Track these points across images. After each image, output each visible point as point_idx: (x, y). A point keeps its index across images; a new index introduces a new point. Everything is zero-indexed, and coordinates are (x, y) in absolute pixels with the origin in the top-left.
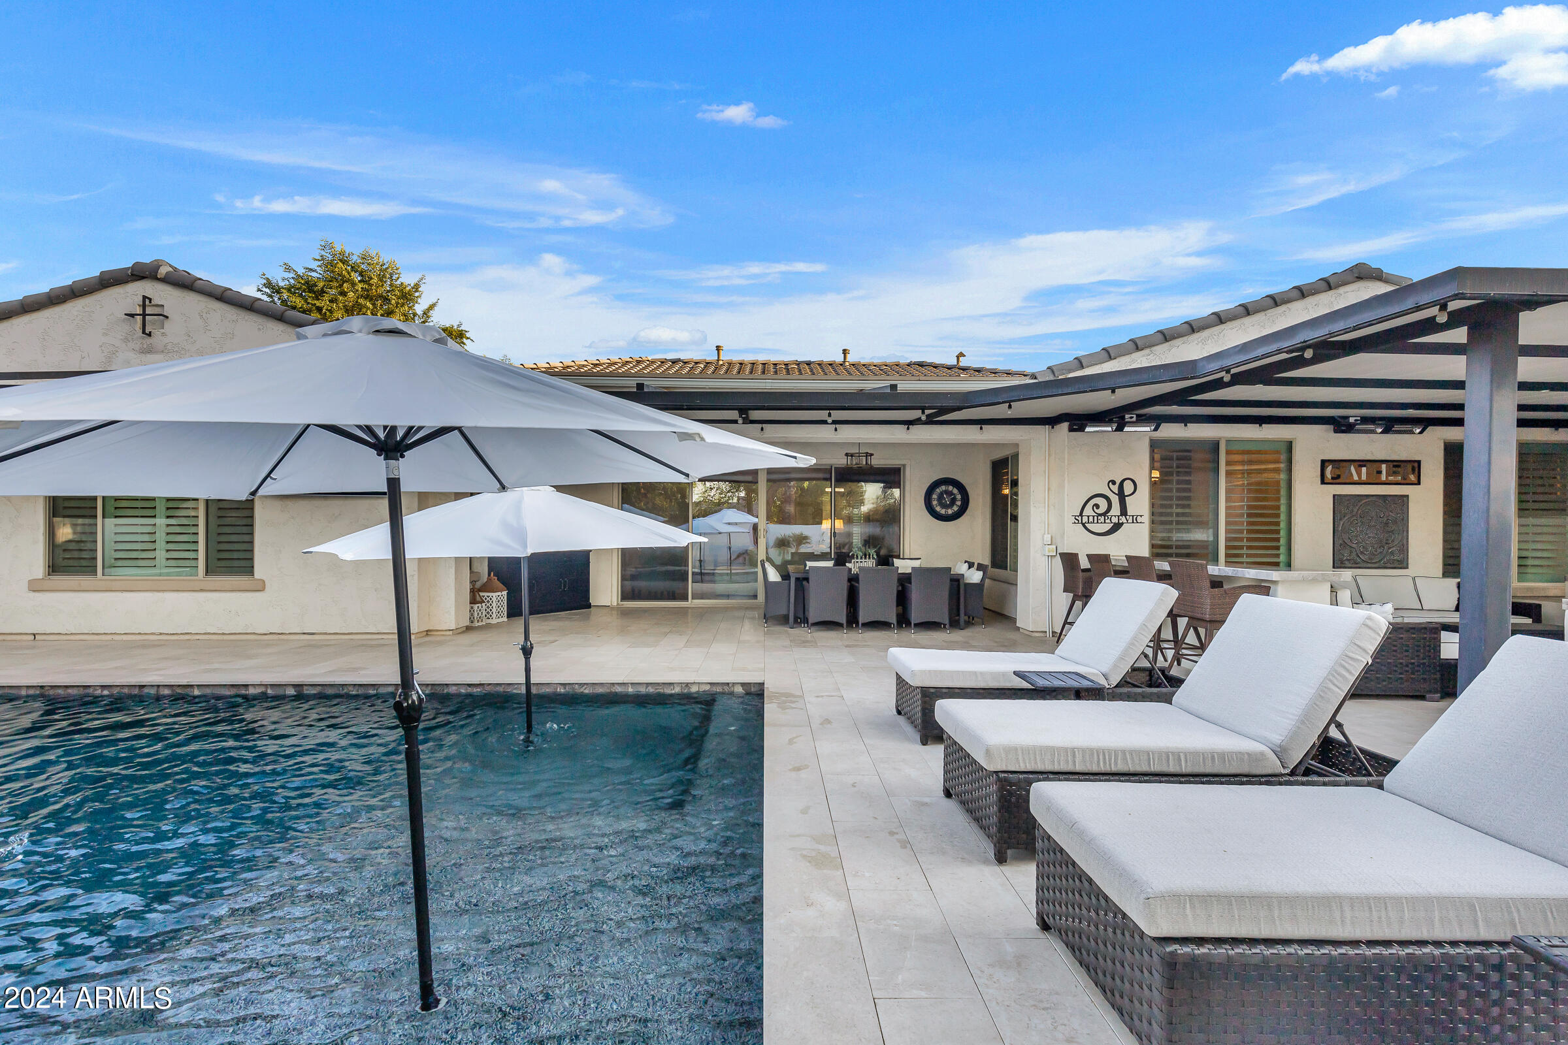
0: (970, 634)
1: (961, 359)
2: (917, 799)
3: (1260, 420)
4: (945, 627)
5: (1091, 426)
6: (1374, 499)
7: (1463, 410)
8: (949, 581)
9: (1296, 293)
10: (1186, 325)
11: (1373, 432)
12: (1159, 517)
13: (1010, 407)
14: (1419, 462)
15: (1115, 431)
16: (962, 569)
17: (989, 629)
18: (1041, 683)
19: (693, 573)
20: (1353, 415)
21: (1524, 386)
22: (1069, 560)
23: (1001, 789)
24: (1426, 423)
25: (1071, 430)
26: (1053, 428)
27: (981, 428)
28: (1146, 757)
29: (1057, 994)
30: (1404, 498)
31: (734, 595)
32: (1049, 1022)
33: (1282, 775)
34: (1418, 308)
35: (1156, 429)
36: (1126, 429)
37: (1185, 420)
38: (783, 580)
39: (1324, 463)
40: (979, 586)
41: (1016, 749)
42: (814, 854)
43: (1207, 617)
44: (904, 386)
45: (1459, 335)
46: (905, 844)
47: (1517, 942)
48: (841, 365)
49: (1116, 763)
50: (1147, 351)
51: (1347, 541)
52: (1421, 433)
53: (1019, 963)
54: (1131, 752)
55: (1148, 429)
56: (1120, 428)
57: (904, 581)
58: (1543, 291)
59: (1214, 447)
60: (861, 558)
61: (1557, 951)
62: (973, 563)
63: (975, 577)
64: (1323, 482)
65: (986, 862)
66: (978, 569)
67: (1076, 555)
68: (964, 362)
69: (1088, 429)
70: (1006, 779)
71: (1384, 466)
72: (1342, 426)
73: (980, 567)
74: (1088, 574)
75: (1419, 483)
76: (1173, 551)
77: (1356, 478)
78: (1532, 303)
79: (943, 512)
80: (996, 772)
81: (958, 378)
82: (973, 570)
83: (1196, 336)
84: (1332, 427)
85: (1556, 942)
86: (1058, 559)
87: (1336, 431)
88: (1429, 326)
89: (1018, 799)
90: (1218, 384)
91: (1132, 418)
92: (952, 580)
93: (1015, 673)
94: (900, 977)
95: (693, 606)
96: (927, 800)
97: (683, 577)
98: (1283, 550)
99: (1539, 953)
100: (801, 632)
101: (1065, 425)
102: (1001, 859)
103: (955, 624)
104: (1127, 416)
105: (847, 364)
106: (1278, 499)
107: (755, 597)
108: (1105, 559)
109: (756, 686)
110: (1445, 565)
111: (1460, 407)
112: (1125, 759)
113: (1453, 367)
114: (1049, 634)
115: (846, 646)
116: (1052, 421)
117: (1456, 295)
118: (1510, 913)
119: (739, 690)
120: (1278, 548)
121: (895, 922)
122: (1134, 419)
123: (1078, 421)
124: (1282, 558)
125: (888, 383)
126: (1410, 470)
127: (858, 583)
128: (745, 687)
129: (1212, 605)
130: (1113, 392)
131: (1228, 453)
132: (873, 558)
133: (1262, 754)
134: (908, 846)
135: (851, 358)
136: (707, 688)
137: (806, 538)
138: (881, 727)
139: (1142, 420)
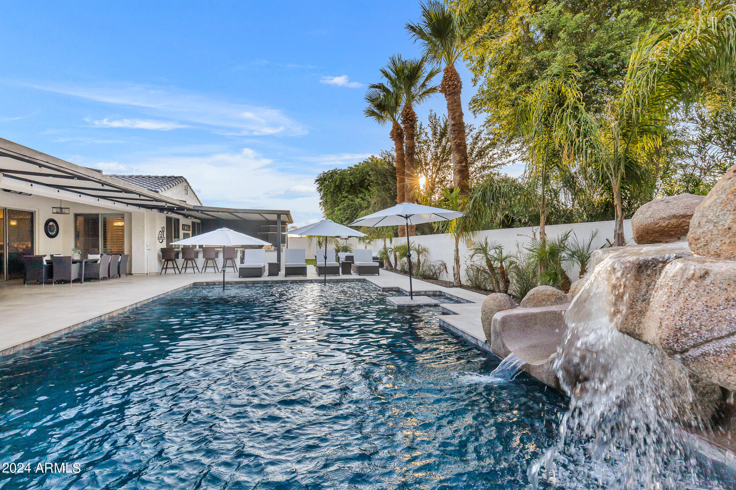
30: (189, 234)
39: (183, 225)
64: (182, 230)
77: (185, 229)
79: (51, 234)
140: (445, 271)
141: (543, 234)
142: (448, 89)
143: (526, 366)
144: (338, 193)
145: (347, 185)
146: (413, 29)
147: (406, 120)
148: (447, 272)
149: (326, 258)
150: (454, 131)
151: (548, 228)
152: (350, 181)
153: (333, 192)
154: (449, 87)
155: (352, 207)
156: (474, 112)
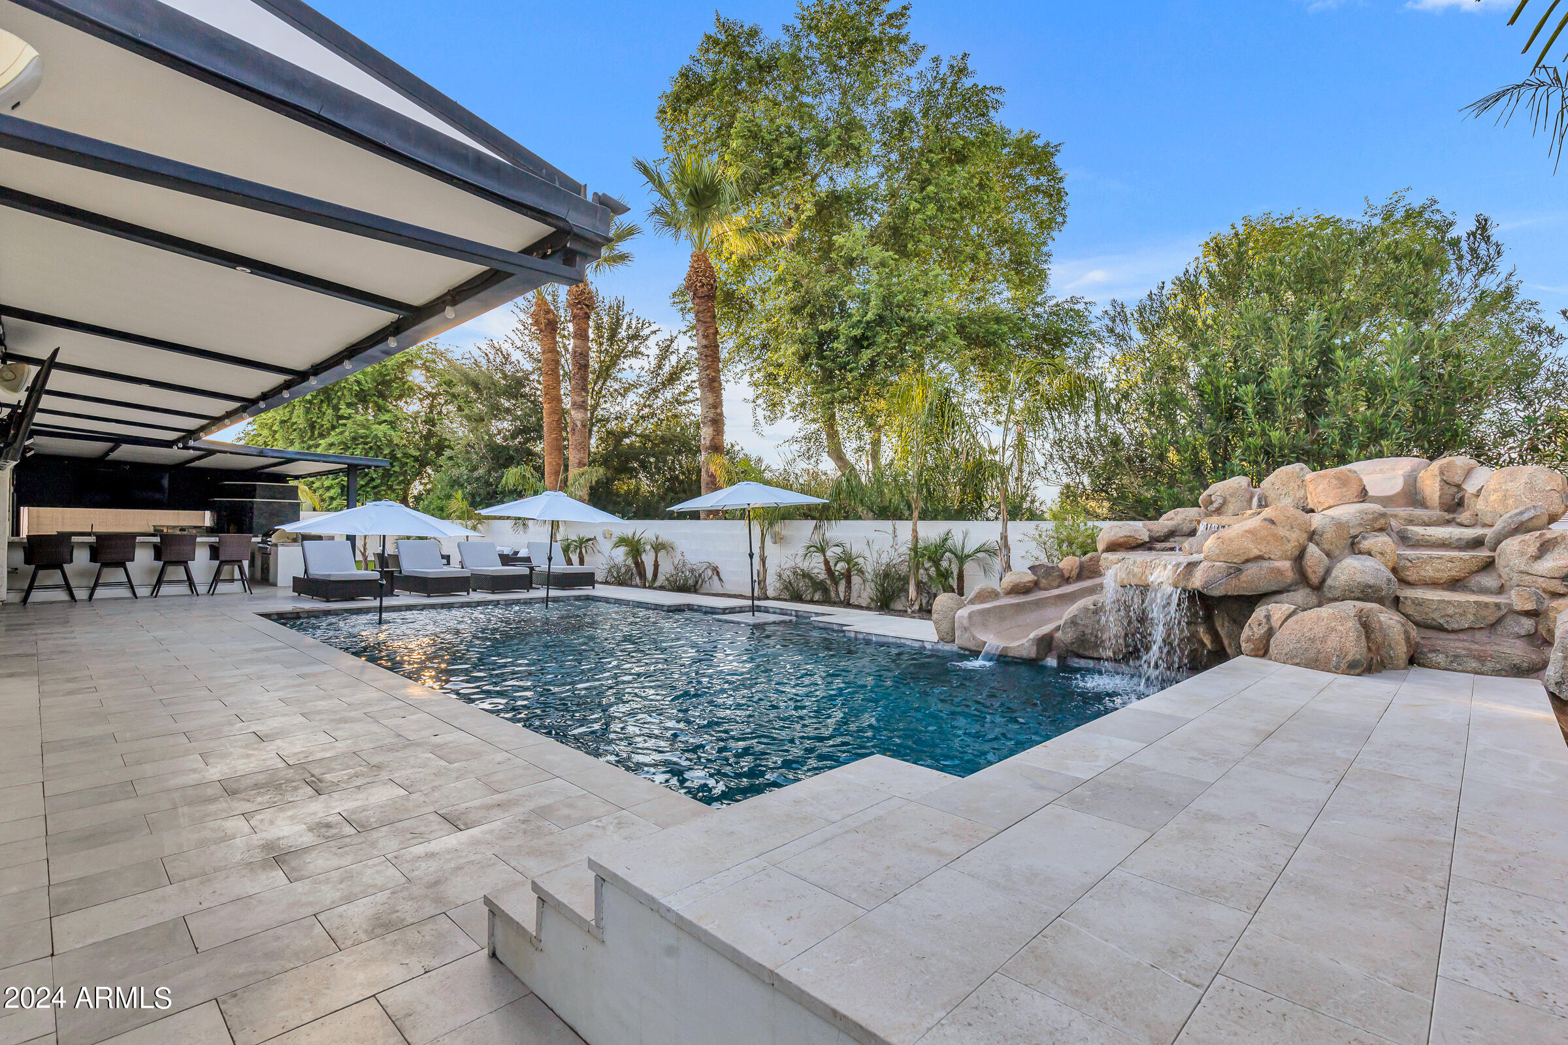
140: (715, 578)
141: (915, 531)
142: (701, 290)
143: (1005, 648)
144: (325, 406)
145: (350, 390)
146: (645, 170)
147: (579, 303)
148: (720, 579)
149: (550, 559)
150: (706, 356)
151: (920, 524)
152: (358, 382)
153: (310, 402)
154: (702, 286)
155: (366, 443)
156: (682, 310)
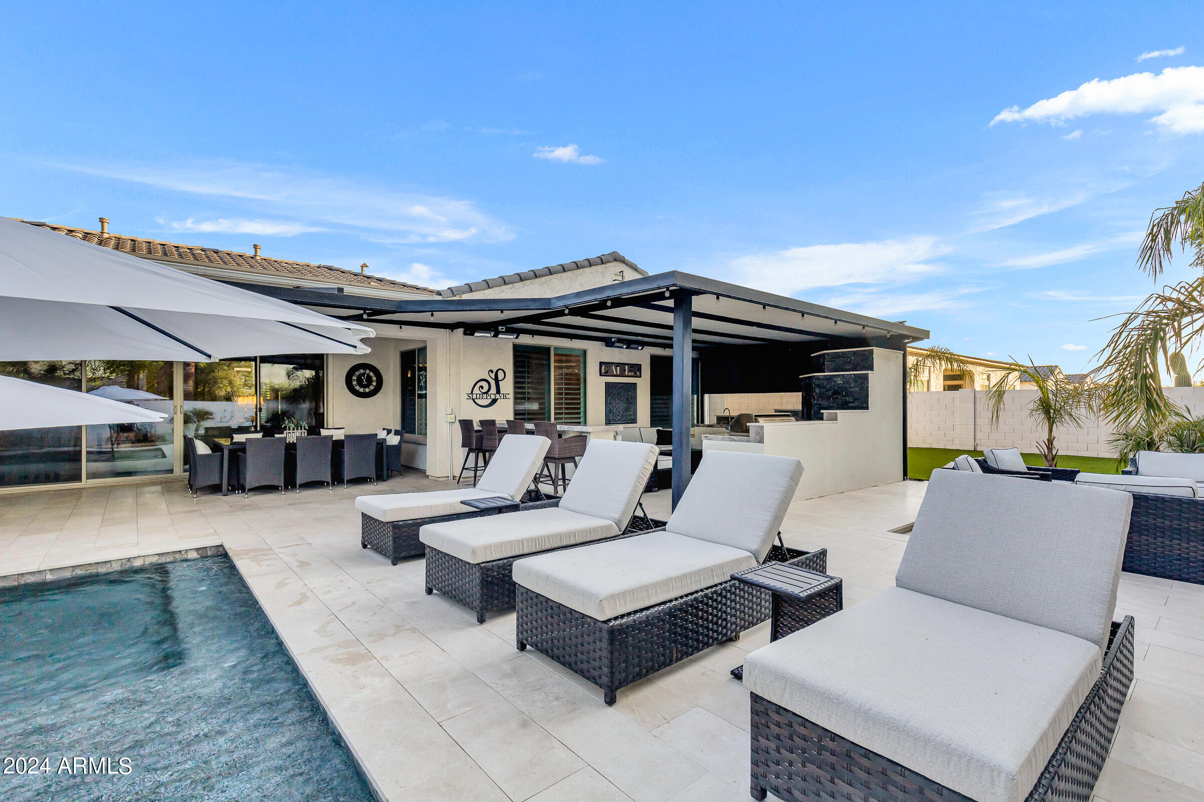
0: (391, 484)
1: (364, 268)
2: (408, 600)
3: (571, 337)
4: (370, 481)
5: (478, 332)
6: (622, 385)
7: (673, 340)
8: (375, 444)
9: (587, 263)
10: (532, 272)
11: (622, 347)
12: (520, 396)
13: (432, 315)
14: (641, 365)
15: (493, 336)
16: (382, 435)
17: (405, 479)
18: (482, 506)
19: (88, 453)
20: (614, 337)
21: (695, 331)
22: (466, 425)
23: (482, 574)
24: (644, 344)
25: (465, 334)
26: (452, 331)
27: (401, 328)
28: (559, 538)
29: (541, 679)
30: (634, 385)
31: (139, 472)
32: (543, 694)
33: (619, 535)
34: (659, 288)
35: (517, 338)
36: (500, 336)
37: (533, 333)
38: (213, 452)
39: (601, 364)
40: (397, 448)
41: (491, 546)
42: (346, 656)
43: (557, 456)
44: (349, 290)
45: (670, 303)
46: (413, 630)
47: (733, 578)
48: (252, 258)
49: (545, 545)
50: (510, 286)
51: (612, 409)
52: (642, 349)
53: (515, 672)
54: (552, 536)
55: (512, 337)
56: (496, 336)
57: (338, 446)
58: (703, 288)
59: (546, 350)
60: (294, 429)
61: (744, 576)
62: (391, 430)
63: (394, 440)
64: (601, 375)
65: (472, 625)
66: (395, 434)
67: (471, 421)
68: (367, 272)
69: (476, 334)
70: (485, 567)
71: (626, 367)
72: (609, 343)
73: (397, 433)
74: (479, 434)
75: (641, 377)
76: (526, 416)
77: (615, 373)
78: (699, 292)
79: (361, 390)
80: (478, 564)
81: (368, 286)
82: (392, 435)
83: (537, 280)
84: (604, 343)
85: (743, 573)
86: (458, 423)
87: (606, 346)
88: (661, 297)
89: (492, 579)
90: (561, 313)
91: (502, 329)
92: (378, 444)
93: (461, 502)
94: (449, 705)
95: (88, 486)
96: (415, 599)
97: (76, 457)
98: (582, 414)
99: (739, 578)
100: (237, 498)
101: (461, 330)
102: (481, 621)
103: (380, 477)
104: (500, 328)
105: (258, 258)
106: (579, 384)
107: (171, 471)
108: (493, 422)
109: (213, 549)
110: (651, 421)
111: (671, 339)
112: (549, 541)
113: (668, 318)
114: (451, 478)
115: (290, 505)
116: (452, 327)
117: (674, 284)
118: (723, 569)
119: (193, 555)
120: (579, 413)
121: (430, 677)
122: (504, 330)
123: (470, 329)
124: (582, 420)
125: (336, 286)
126: (636, 369)
127: (296, 450)
128: (200, 552)
129: (559, 448)
130: (502, 312)
131: (555, 355)
132: (305, 429)
133: (611, 525)
134: (416, 630)
135: (261, 254)
136: (155, 559)
137: (211, 414)
138: (351, 559)
139: (509, 331)
